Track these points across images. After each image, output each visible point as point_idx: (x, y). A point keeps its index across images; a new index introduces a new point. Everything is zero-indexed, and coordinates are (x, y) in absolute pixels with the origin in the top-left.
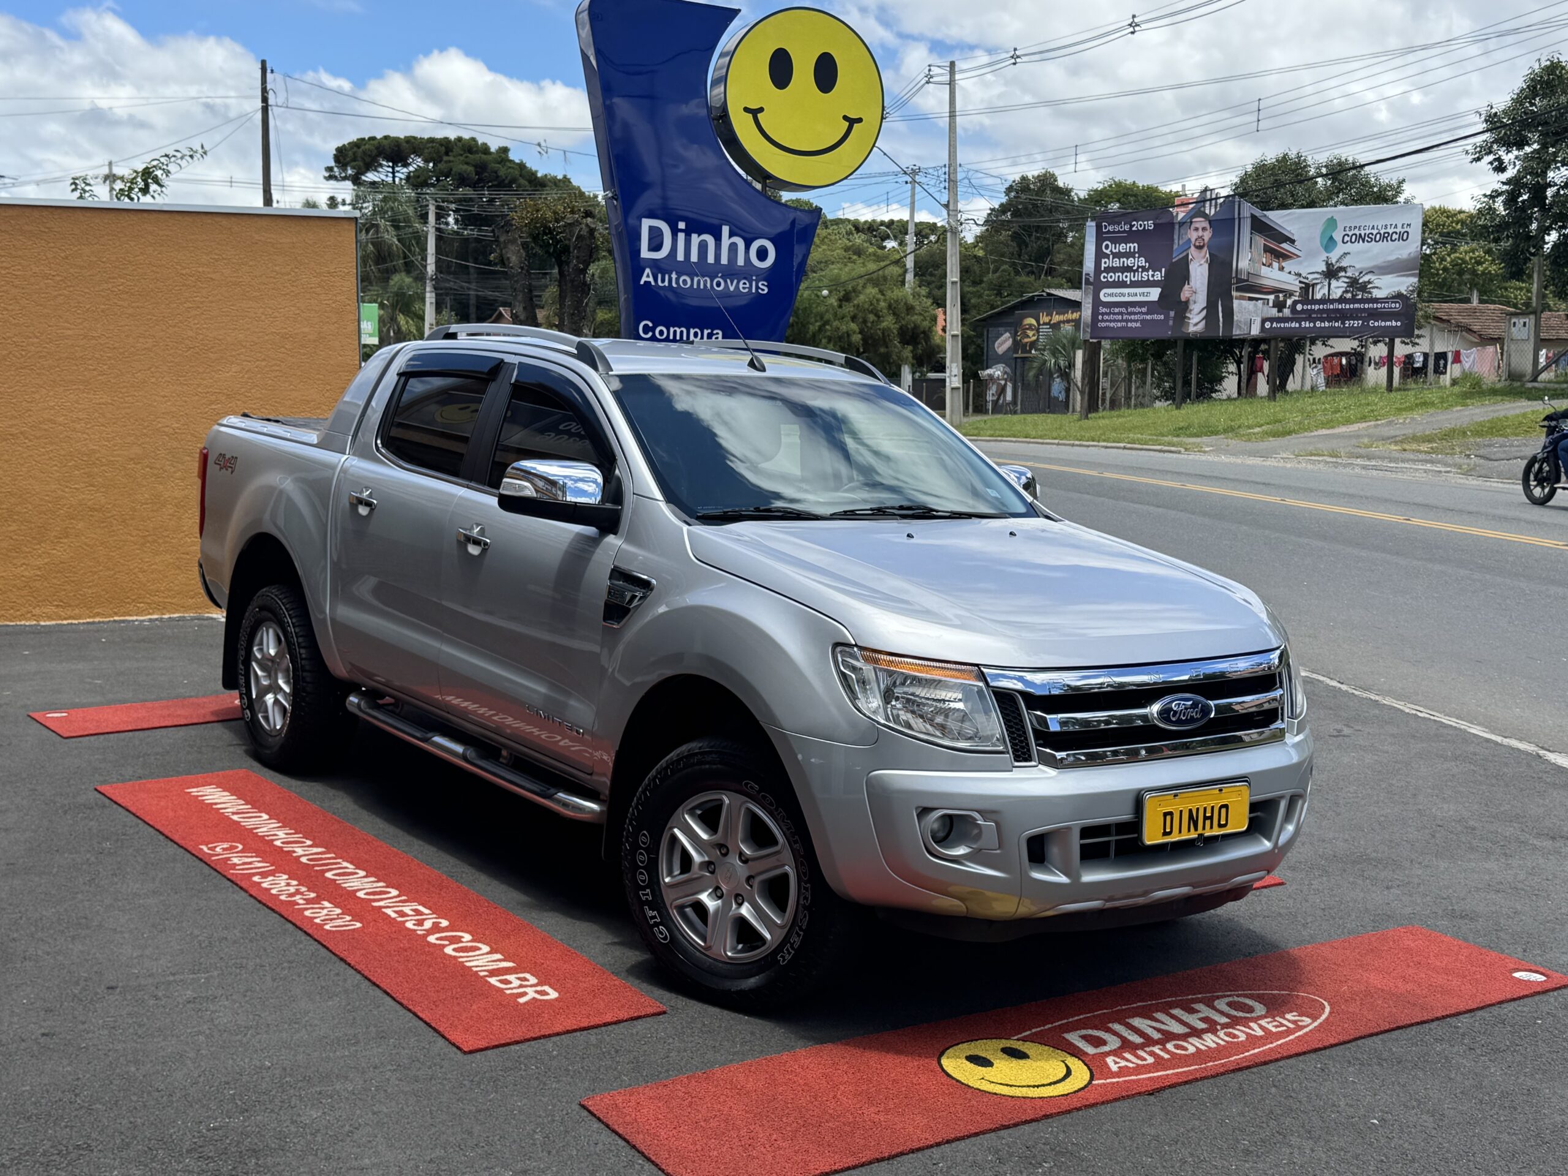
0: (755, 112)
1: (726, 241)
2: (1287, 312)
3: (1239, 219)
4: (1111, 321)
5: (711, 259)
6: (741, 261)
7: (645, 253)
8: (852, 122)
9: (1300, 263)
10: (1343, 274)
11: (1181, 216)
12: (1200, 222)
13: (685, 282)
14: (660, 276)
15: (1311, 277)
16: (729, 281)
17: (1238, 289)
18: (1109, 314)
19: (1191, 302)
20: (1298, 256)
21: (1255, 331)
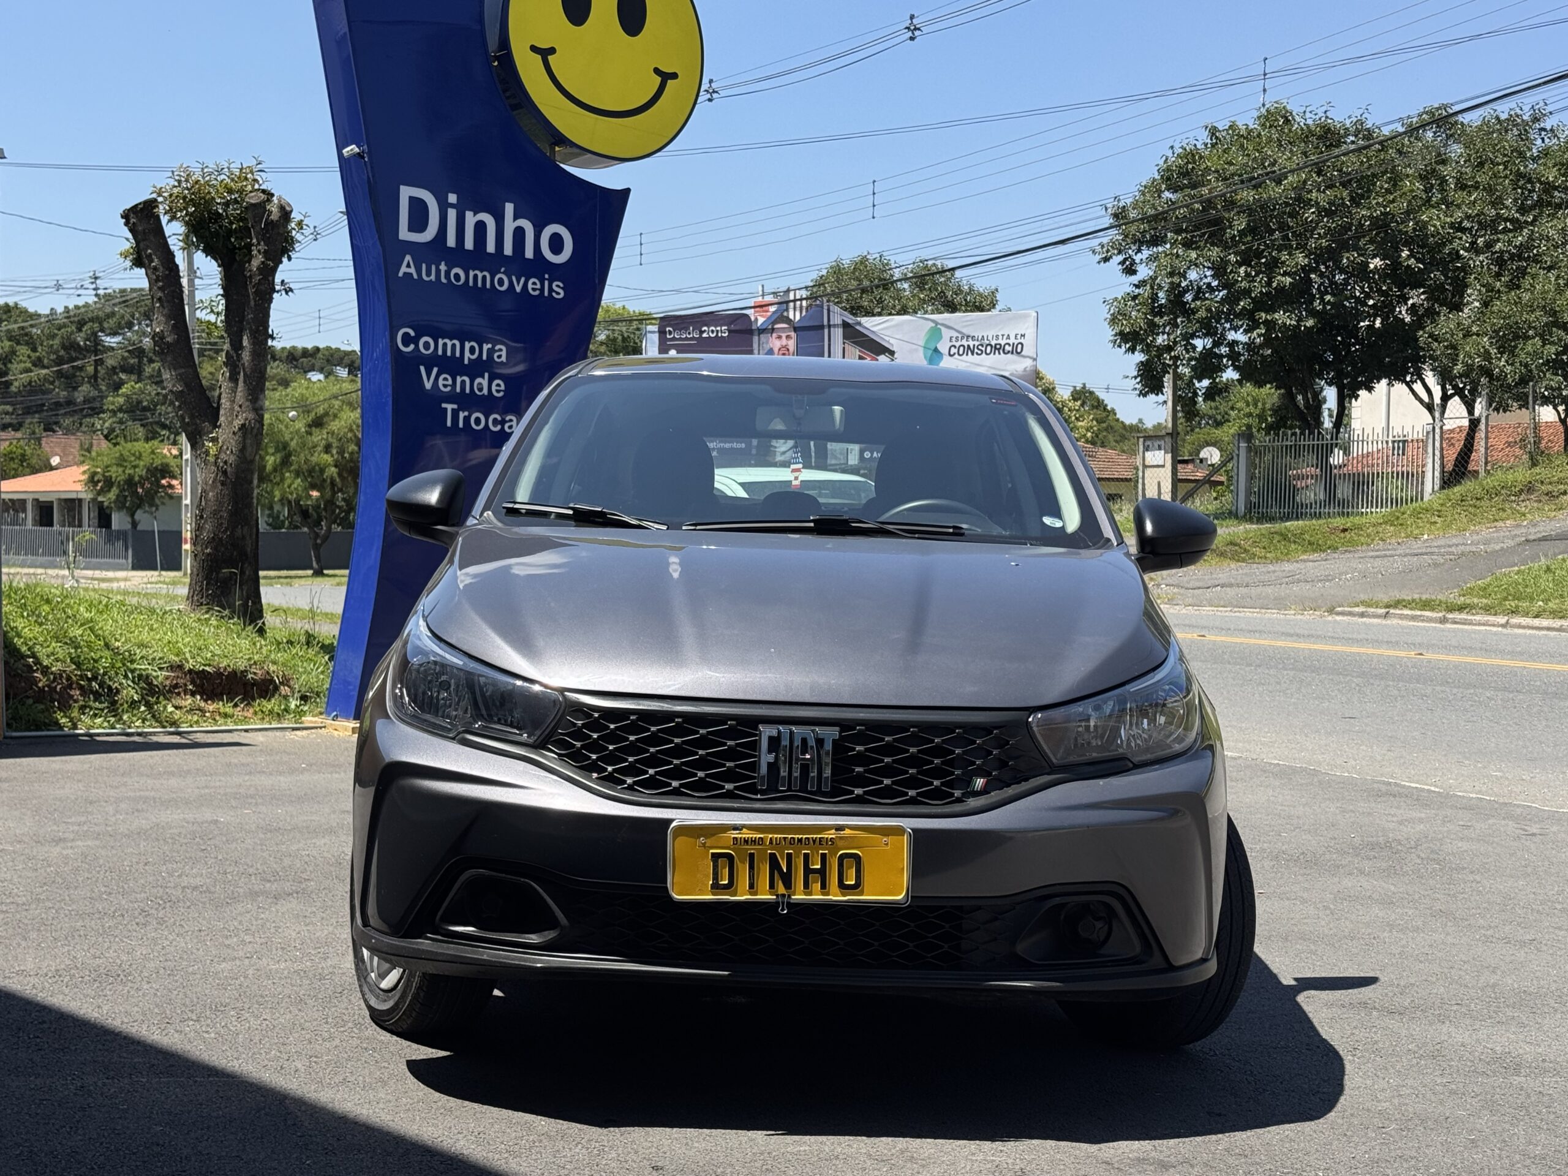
0: (545, 53)
1: (510, 226)
3: (829, 326)
5: (491, 248)
6: (529, 253)
7: (405, 234)
8: (665, 77)
11: (761, 320)
13: (457, 277)
14: (424, 266)
16: (514, 278)
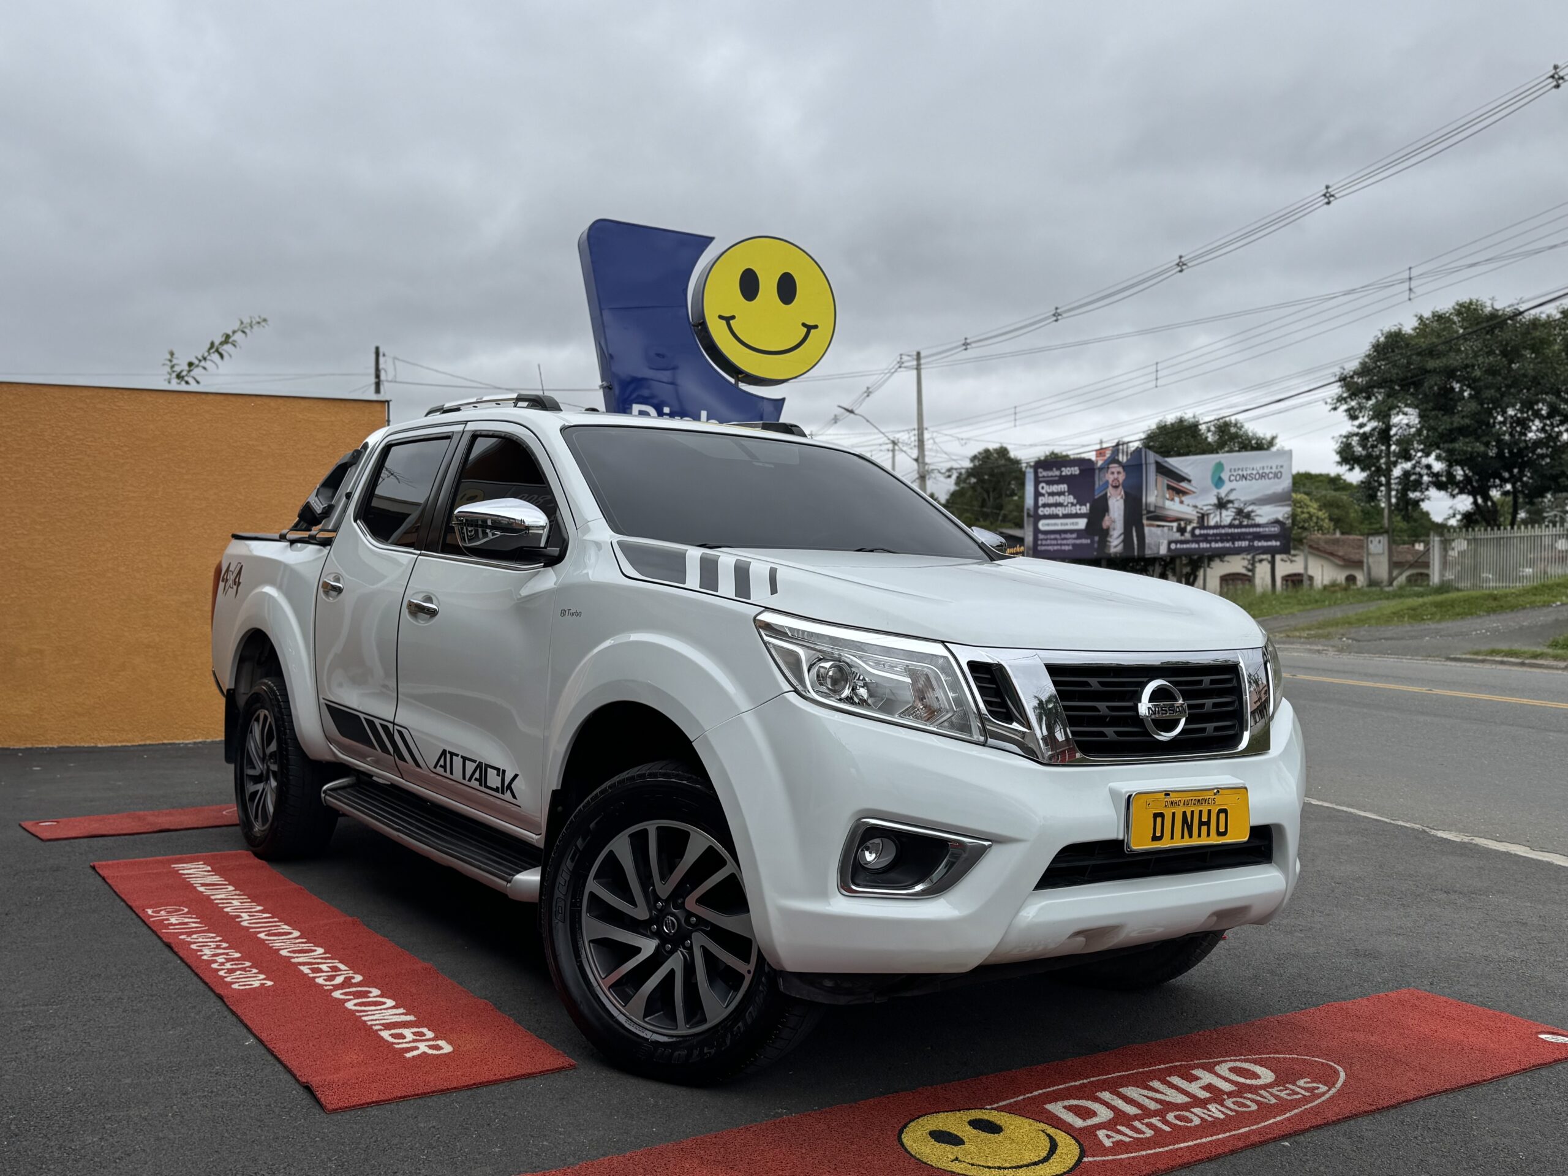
2: (1188, 536)
3: (1146, 464)
4: (1048, 545)
9: (1196, 497)
10: (1230, 505)
11: (1100, 463)
12: (1115, 468)
15: (1205, 508)
17: (1148, 519)
18: (1046, 540)
19: (1111, 529)
20: (1194, 492)
21: (1163, 551)
